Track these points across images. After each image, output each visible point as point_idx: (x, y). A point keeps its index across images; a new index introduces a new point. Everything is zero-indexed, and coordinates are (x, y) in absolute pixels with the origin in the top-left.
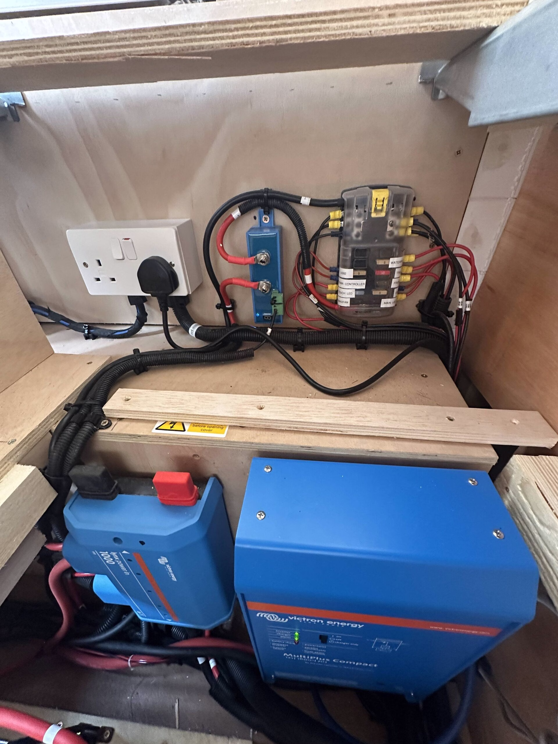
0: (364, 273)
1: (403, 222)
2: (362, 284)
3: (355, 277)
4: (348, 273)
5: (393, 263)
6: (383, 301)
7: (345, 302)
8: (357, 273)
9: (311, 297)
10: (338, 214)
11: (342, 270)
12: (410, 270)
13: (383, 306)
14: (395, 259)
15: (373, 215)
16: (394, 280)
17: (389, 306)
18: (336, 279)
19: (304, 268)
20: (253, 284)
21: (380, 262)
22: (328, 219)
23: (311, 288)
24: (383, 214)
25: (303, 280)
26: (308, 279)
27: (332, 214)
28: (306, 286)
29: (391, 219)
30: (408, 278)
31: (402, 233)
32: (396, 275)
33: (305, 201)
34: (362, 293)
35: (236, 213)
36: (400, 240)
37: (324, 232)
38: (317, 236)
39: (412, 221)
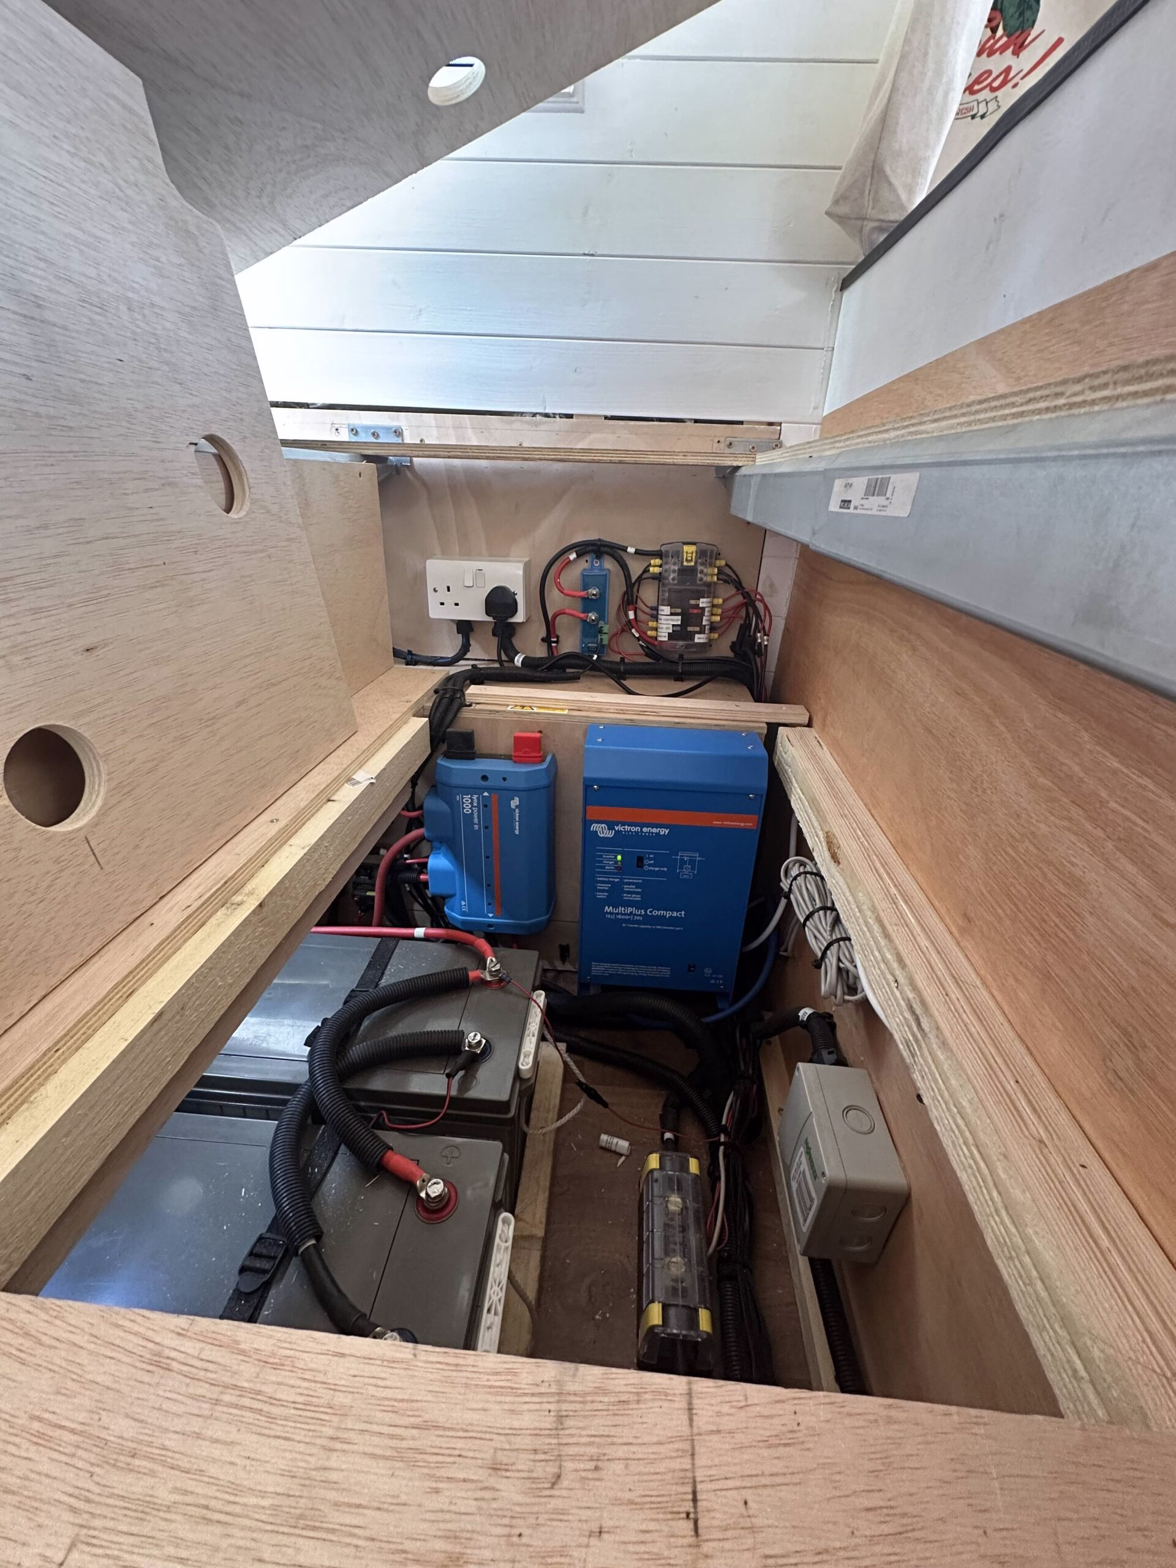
0: (679, 611)
1: (709, 570)
2: (677, 620)
3: (672, 614)
4: (666, 610)
5: (703, 602)
6: (697, 636)
7: (663, 637)
8: (673, 611)
9: (633, 631)
10: (658, 561)
11: (661, 607)
12: (719, 611)
13: (696, 640)
14: (705, 600)
15: (685, 564)
16: (705, 618)
17: (702, 641)
18: (656, 618)
19: (628, 604)
20: (582, 615)
21: (692, 602)
22: (650, 565)
23: (634, 623)
24: (692, 564)
25: (627, 615)
26: (631, 615)
27: (652, 562)
28: (630, 621)
29: (700, 568)
30: (718, 618)
31: (708, 579)
32: (706, 614)
33: (631, 550)
34: (678, 628)
35: (573, 556)
36: (709, 585)
37: (645, 576)
38: (640, 579)
39: (716, 570)
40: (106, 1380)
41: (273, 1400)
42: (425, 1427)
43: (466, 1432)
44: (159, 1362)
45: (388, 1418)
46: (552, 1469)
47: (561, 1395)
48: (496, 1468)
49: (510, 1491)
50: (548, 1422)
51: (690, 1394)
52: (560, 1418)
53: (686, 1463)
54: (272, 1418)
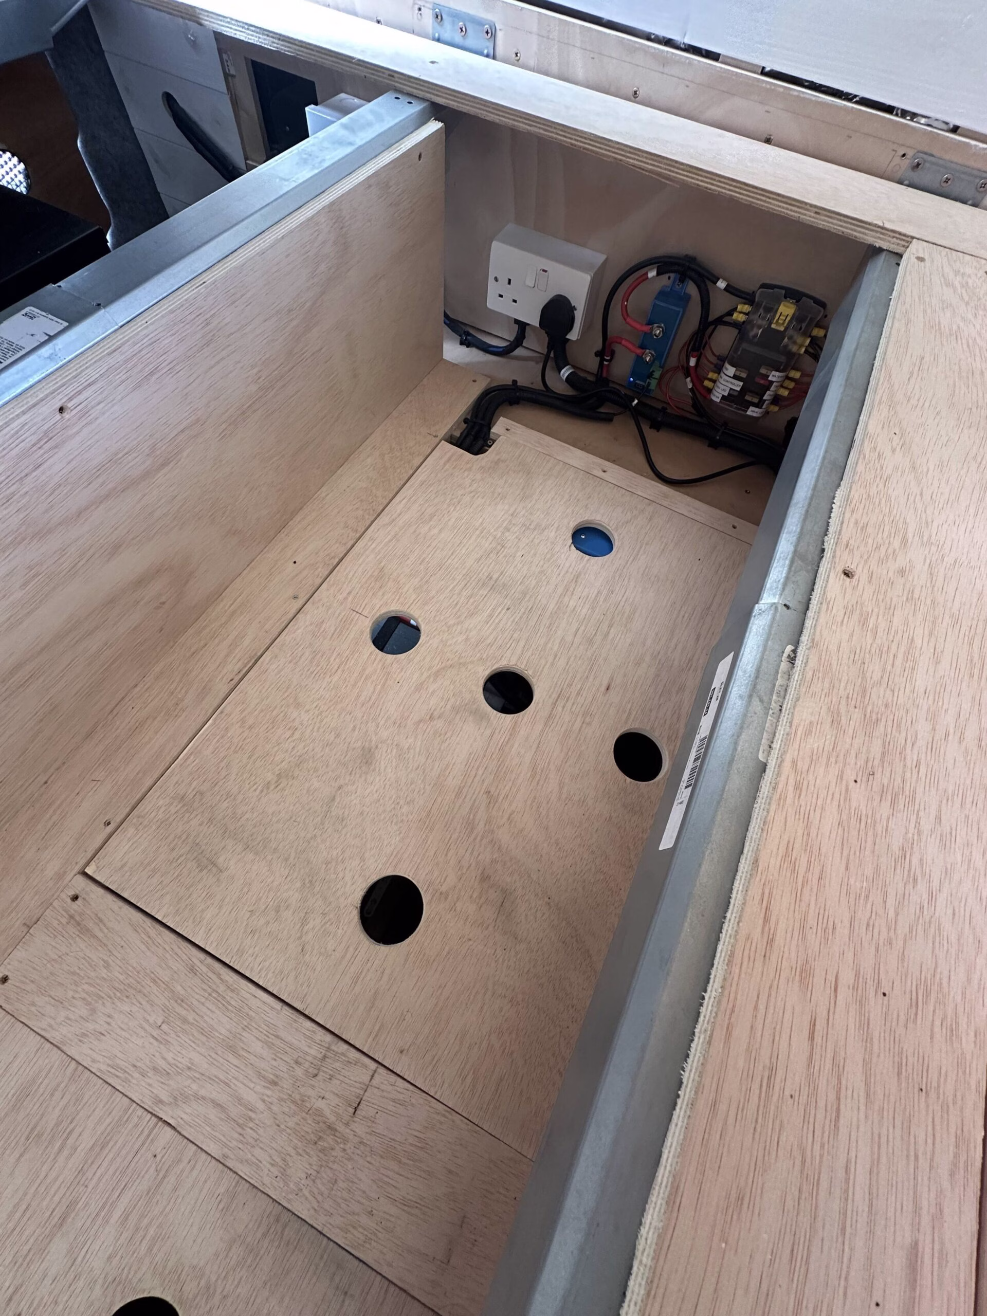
0: (744, 375)
1: (799, 340)
2: (738, 386)
3: (735, 377)
4: (730, 370)
5: (774, 376)
6: (751, 408)
7: (716, 397)
8: (738, 373)
10: (747, 308)
11: (727, 365)
12: (791, 385)
13: (749, 413)
14: (777, 374)
15: (773, 326)
16: (768, 393)
17: (755, 415)
18: (719, 369)
20: (639, 351)
21: (763, 371)
22: (735, 309)
23: (692, 372)
24: (782, 329)
25: (688, 362)
26: (693, 362)
27: (740, 307)
29: (790, 332)
30: (785, 393)
31: (794, 349)
32: (772, 388)
33: (722, 284)
34: (736, 394)
35: (652, 274)
37: (727, 319)
38: (720, 321)
40: (175, 969)
41: (229, 1003)
42: (277, 1037)
43: (291, 1046)
44: (193, 970)
45: (266, 1028)
46: (315, 1072)
47: (329, 1049)
48: (297, 1062)
49: (299, 1072)
50: (320, 1056)
51: (375, 1071)
52: (325, 1057)
53: (362, 1092)
54: (228, 1009)
